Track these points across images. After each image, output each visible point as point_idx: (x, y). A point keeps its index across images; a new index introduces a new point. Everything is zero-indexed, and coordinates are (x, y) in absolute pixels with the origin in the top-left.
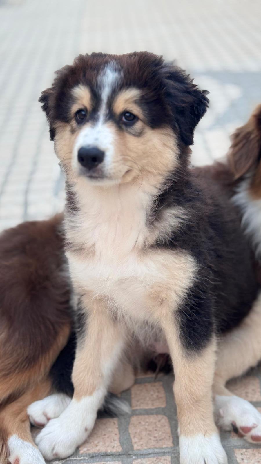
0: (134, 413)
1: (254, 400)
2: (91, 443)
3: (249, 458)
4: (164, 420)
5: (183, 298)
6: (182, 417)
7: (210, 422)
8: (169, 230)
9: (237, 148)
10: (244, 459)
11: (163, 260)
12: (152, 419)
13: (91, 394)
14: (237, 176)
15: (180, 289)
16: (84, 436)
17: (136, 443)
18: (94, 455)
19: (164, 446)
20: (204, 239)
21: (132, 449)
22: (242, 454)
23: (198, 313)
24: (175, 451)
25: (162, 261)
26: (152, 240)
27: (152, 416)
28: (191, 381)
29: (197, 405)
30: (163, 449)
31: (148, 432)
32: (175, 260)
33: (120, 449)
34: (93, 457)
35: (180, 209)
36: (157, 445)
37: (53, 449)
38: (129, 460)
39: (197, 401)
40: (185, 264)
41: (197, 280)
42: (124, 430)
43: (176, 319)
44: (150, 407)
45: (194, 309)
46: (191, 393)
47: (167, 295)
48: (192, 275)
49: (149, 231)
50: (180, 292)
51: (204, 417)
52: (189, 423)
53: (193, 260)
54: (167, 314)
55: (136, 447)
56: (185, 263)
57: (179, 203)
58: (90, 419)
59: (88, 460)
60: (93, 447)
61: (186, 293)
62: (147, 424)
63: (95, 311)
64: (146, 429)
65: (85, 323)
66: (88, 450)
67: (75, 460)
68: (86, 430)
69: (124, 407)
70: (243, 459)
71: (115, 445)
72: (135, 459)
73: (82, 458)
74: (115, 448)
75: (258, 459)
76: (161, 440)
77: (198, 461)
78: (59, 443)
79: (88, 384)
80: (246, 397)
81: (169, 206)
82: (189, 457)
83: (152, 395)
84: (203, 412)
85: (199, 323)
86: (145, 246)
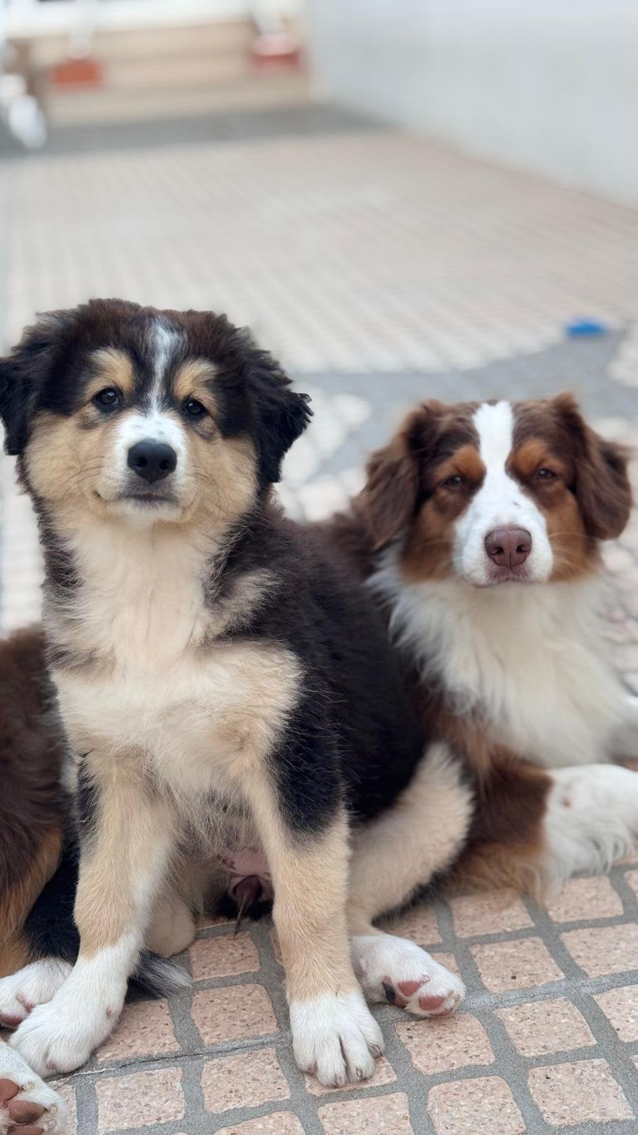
0: (197, 987)
1: (428, 942)
2: (119, 1044)
3: (421, 1034)
4: (259, 993)
5: (282, 730)
6: (292, 965)
7: (346, 970)
8: (247, 609)
9: (375, 492)
10: (414, 1036)
11: (241, 661)
12: (234, 992)
13: (114, 941)
14: (379, 544)
15: (275, 713)
16: (106, 1027)
17: (206, 1034)
18: (128, 1063)
19: (262, 1033)
20: (307, 623)
21: (201, 1046)
22: (409, 1029)
23: (311, 760)
24: (283, 1040)
25: (240, 664)
26: (218, 629)
27: (234, 988)
28: (306, 891)
29: (319, 937)
30: (261, 1038)
31: (229, 1014)
32: (261, 660)
33: (177, 1047)
34: (125, 1066)
35: (266, 573)
36: (249, 1033)
37: (46, 1055)
38: (196, 1063)
39: (317, 930)
40: (280, 666)
41: (304, 696)
42: (181, 1018)
43: (271, 773)
44: (229, 973)
45: (303, 752)
46: (307, 914)
47: (250, 728)
48: (294, 685)
49: (212, 613)
50: (275, 719)
51: (333, 961)
52: (307, 974)
53: (293, 658)
54: (253, 766)
55: (207, 1039)
56: (280, 664)
57: (261, 562)
58: (116, 992)
59: (116, 1072)
60: (123, 1050)
61: (288, 720)
62: (226, 1002)
63: (115, 778)
64: (225, 1010)
65: (95, 807)
66: (113, 1056)
67: (89, 1074)
68: (108, 1014)
69: (177, 977)
70: (411, 1038)
71: (168, 1042)
72: (208, 1060)
73: (104, 1069)
74: (167, 1046)
75: (439, 1033)
76: (255, 1024)
77: (328, 1039)
78: (56, 1041)
79: (109, 922)
80: (413, 938)
81: (245, 570)
82: (311, 1036)
83: (232, 954)
84: (331, 951)
85: (312, 777)
86: (206, 637)
